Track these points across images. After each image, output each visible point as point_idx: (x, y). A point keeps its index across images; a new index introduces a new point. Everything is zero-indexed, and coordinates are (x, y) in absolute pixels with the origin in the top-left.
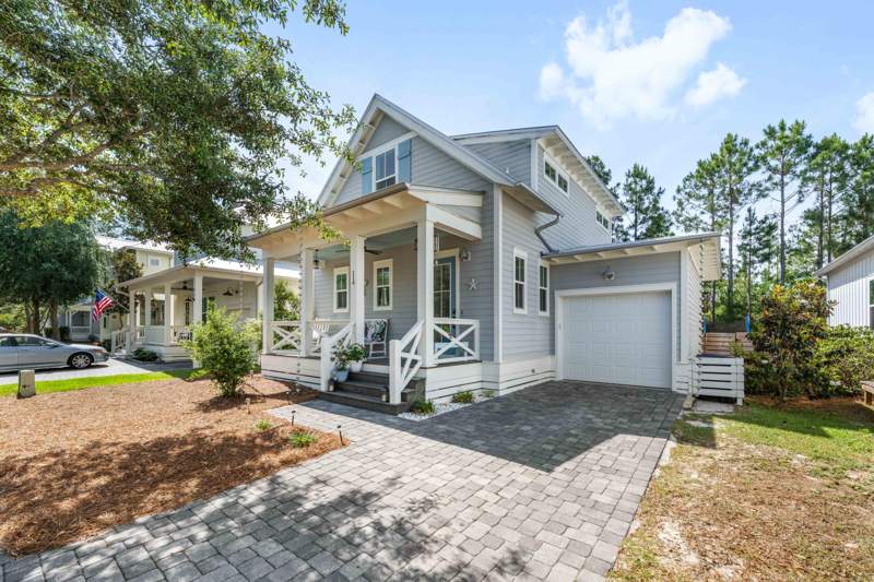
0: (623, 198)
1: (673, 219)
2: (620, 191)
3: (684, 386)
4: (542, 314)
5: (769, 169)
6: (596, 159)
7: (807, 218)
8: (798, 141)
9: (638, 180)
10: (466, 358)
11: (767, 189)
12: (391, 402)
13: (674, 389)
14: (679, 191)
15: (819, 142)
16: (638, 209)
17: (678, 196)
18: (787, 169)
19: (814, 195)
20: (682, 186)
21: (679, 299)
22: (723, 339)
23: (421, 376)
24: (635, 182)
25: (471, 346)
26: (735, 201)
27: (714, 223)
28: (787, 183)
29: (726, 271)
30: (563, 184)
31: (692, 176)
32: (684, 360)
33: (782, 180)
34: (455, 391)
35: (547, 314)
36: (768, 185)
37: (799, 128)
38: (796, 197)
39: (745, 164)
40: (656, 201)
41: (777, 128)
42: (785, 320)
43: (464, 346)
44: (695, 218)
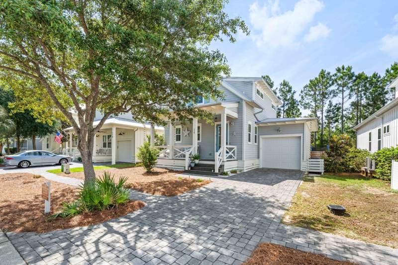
0: (279, 94)
1: (299, 103)
2: (277, 91)
3: (305, 169)
4: (255, 144)
5: (338, 84)
6: (268, 77)
7: (352, 105)
8: (349, 74)
9: (285, 87)
10: (233, 159)
11: (337, 93)
12: (215, 172)
13: (301, 170)
14: (302, 92)
15: (357, 75)
16: (285, 99)
17: (302, 94)
18: (344, 85)
19: (355, 96)
20: (303, 90)
21: (303, 140)
22: (318, 153)
23: (223, 164)
24: (284, 88)
25: (234, 155)
26: (325, 97)
27: (316, 106)
28: (345, 91)
29: (320, 126)
30: (262, 96)
31: (307, 86)
32: (305, 160)
33: (343, 89)
34: (231, 170)
35: (257, 144)
36: (338, 91)
37: (349, 69)
38: (348, 96)
39: (328, 83)
40: (292, 96)
41: (341, 68)
42: (337, 146)
43: (232, 155)
44: (308, 103)
